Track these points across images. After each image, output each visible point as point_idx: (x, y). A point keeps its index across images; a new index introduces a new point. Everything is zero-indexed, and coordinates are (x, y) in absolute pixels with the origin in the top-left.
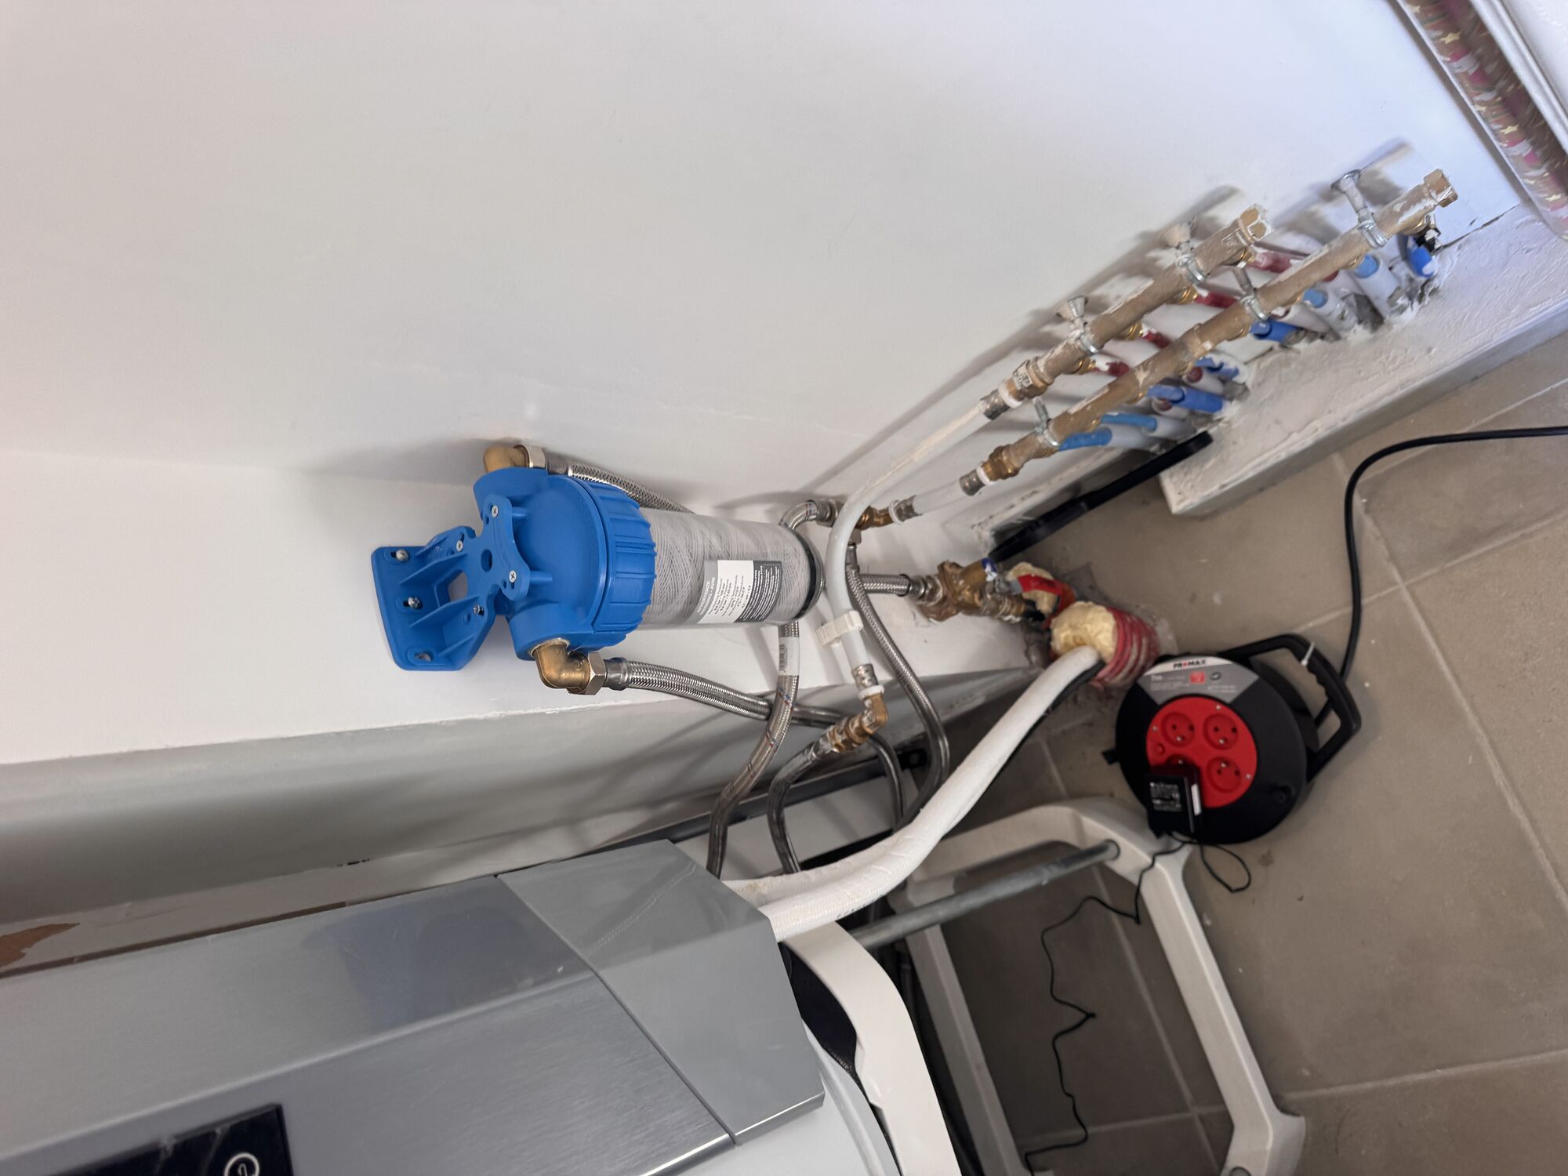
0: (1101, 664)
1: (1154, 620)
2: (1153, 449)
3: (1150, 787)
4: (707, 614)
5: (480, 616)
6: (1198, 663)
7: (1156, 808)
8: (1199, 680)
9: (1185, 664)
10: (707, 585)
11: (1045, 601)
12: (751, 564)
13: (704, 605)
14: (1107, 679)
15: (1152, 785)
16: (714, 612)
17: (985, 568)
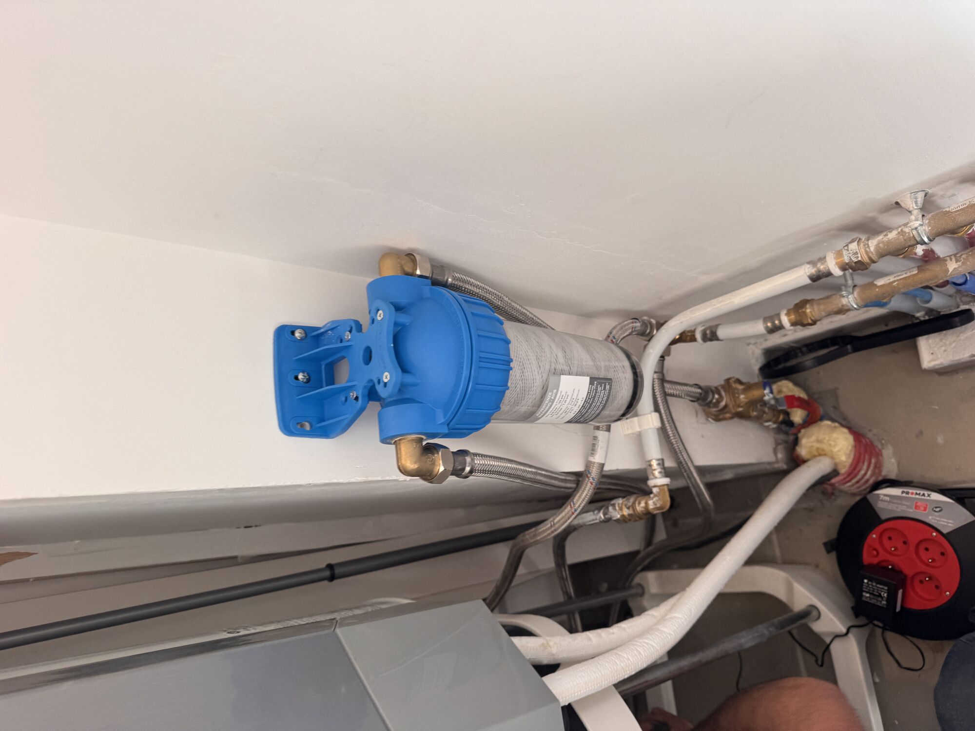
0: (835, 473)
1: (882, 444)
2: (918, 315)
3: (863, 582)
4: (543, 417)
5: (355, 401)
6: (924, 495)
7: (864, 599)
8: (922, 509)
9: (912, 493)
10: (549, 395)
11: (798, 416)
12: (587, 379)
13: (543, 411)
14: (837, 485)
15: (866, 581)
16: (550, 415)
17: (765, 389)
